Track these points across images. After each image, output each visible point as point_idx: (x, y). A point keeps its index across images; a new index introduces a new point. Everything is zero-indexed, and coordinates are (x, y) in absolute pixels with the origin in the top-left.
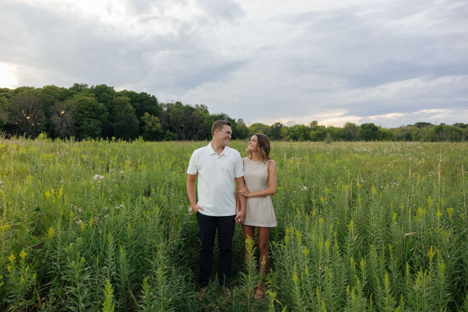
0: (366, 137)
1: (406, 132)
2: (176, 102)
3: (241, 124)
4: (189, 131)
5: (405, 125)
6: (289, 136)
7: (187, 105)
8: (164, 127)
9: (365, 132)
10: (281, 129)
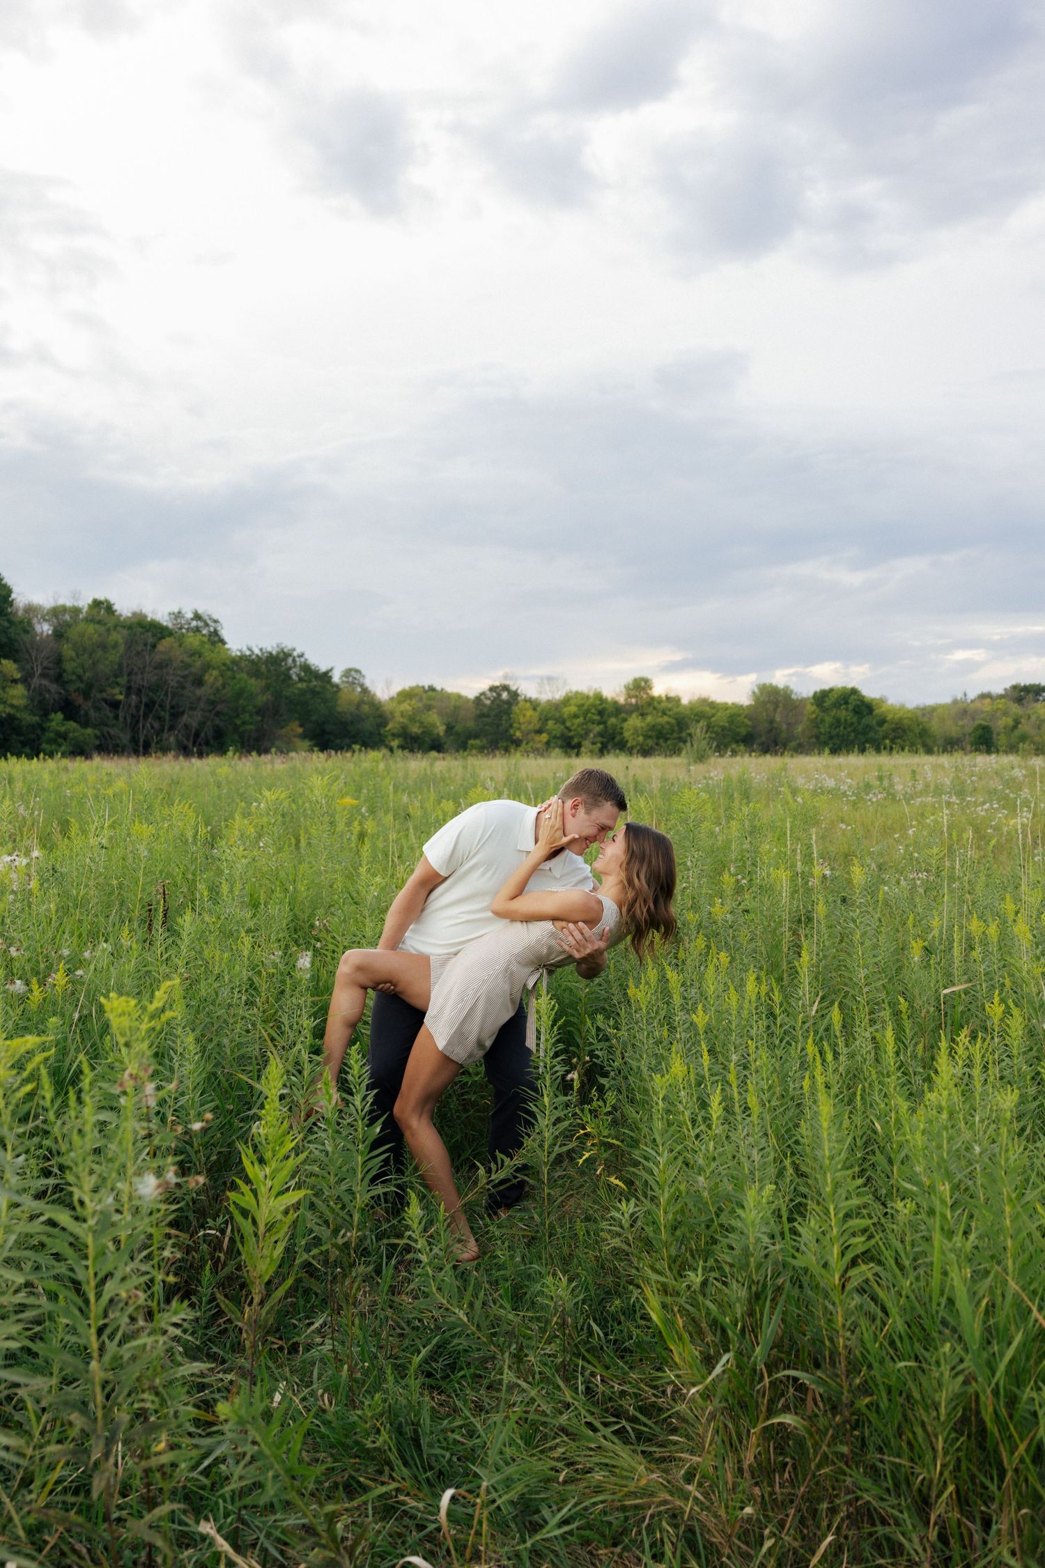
0: (831, 738)
1: (973, 719)
2: (90, 601)
3: (354, 690)
4: (146, 716)
5: (972, 695)
6: (544, 737)
7: (134, 614)
8: (40, 702)
9: (828, 719)
10: (515, 709)
